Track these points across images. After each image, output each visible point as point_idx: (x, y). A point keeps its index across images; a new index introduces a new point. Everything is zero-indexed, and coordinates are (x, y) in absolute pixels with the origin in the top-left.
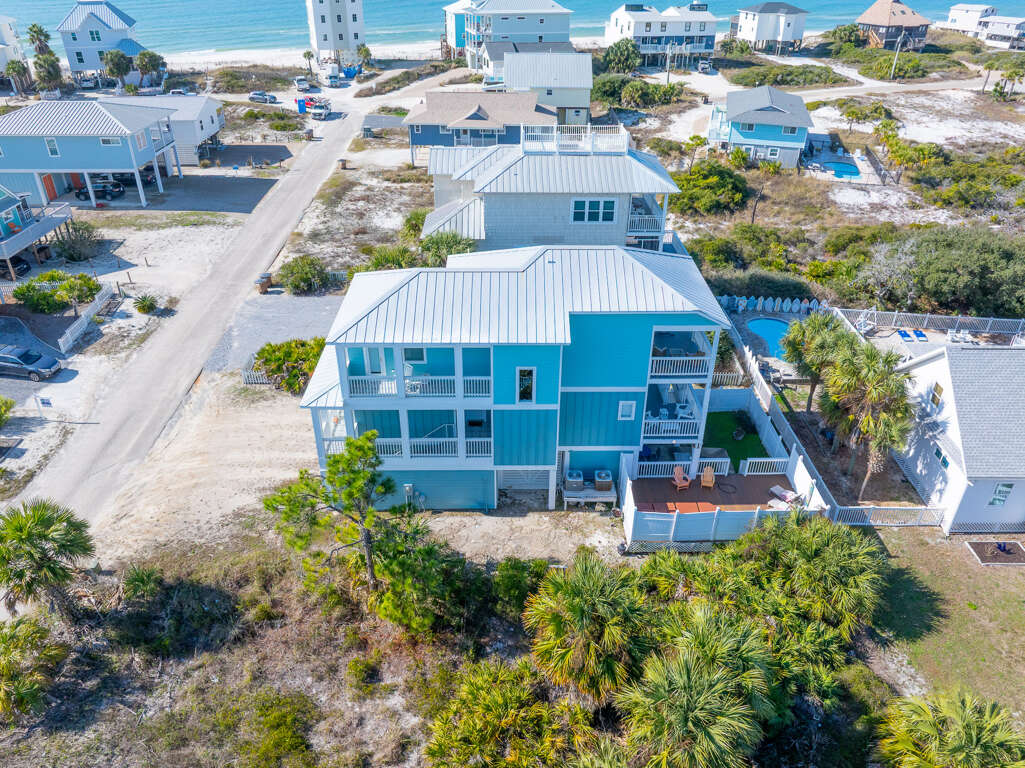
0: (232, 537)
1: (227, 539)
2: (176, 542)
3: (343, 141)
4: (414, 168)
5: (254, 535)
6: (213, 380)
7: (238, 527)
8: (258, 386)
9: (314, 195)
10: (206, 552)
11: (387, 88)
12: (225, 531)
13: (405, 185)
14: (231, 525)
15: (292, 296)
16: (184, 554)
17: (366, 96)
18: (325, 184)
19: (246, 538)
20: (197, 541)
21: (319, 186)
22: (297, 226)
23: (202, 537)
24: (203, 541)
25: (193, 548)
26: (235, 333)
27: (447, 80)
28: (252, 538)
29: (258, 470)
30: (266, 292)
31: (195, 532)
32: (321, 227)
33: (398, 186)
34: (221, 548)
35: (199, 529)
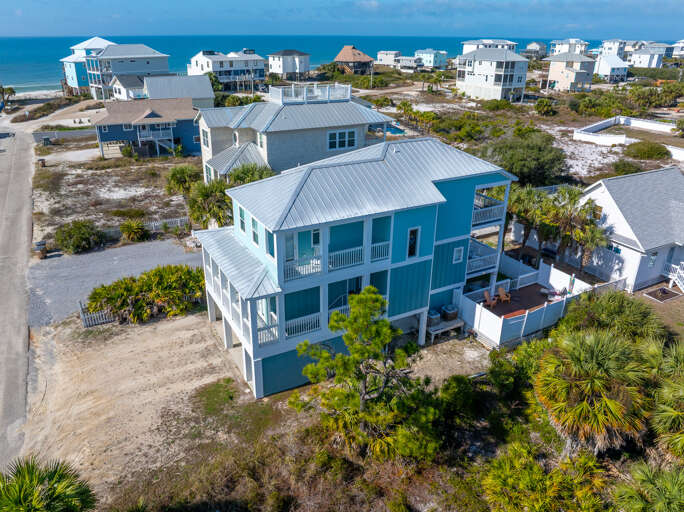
0: (187, 450)
1: (182, 455)
2: (129, 476)
3: (26, 150)
4: (106, 159)
5: (207, 441)
6: (48, 333)
7: (187, 440)
8: (99, 326)
9: (31, 186)
10: (171, 473)
11: (38, 115)
12: (175, 448)
13: (108, 170)
14: (178, 441)
15: (74, 256)
16: (149, 483)
17: (22, 121)
18: (35, 178)
19: (201, 447)
20: (153, 467)
21: (31, 180)
22: (33, 209)
23: (154, 462)
24: (158, 465)
25: (154, 474)
26: (40, 292)
27: (84, 107)
28: (208, 445)
29: (164, 389)
30: (46, 257)
31: (144, 459)
32: (57, 206)
33: (103, 171)
34: (183, 464)
35: (146, 455)
